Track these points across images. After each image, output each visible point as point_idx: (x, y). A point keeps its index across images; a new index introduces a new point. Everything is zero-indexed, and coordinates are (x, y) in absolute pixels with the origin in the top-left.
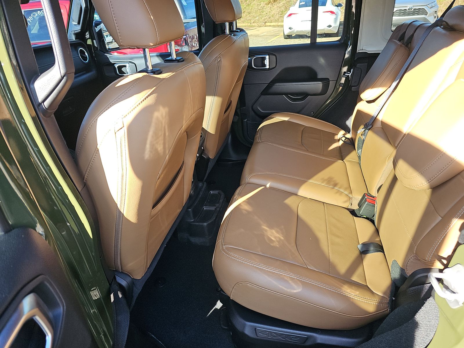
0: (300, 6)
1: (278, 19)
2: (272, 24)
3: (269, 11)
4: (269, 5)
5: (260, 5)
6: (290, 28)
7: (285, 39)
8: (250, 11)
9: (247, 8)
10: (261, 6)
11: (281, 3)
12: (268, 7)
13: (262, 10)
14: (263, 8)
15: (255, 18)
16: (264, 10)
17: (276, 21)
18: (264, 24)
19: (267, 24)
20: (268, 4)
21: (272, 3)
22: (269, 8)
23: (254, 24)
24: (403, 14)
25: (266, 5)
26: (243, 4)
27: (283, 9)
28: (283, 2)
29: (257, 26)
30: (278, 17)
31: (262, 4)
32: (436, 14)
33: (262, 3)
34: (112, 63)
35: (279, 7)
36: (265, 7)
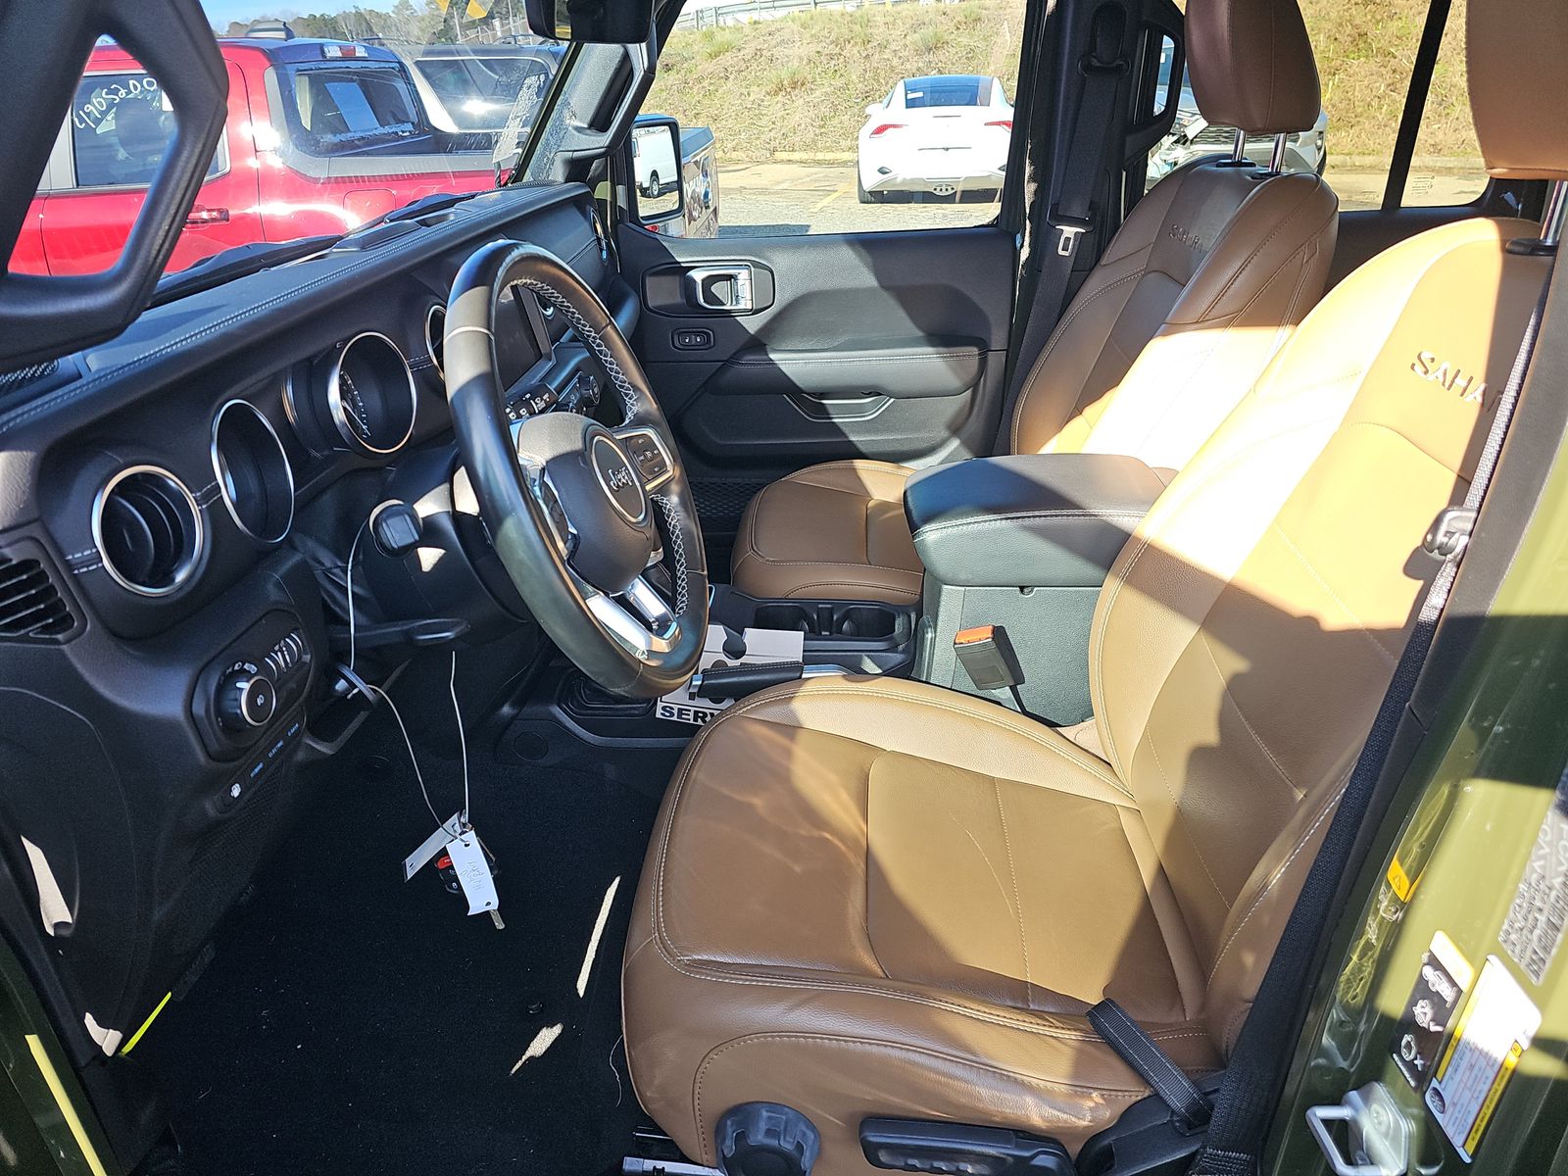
0: (911, 104)
1: (814, 141)
2: (796, 156)
3: (781, 113)
4: (779, 98)
5: (749, 94)
6: (882, 171)
7: (862, 202)
8: (716, 112)
9: (706, 102)
10: (751, 98)
11: (818, 93)
12: (777, 103)
13: (757, 112)
14: (759, 105)
15: (736, 135)
16: (763, 112)
17: (806, 147)
18: (768, 155)
19: (779, 155)
20: (776, 93)
21: (788, 90)
22: (780, 105)
23: (734, 155)
24: (1226, 137)
25: (768, 97)
26: (691, 88)
27: (824, 110)
28: (824, 90)
29: (747, 159)
30: (812, 135)
31: (756, 94)
32: (1321, 139)
33: (755, 88)
34: (683, 265)
35: (811, 104)
36: (766, 103)
